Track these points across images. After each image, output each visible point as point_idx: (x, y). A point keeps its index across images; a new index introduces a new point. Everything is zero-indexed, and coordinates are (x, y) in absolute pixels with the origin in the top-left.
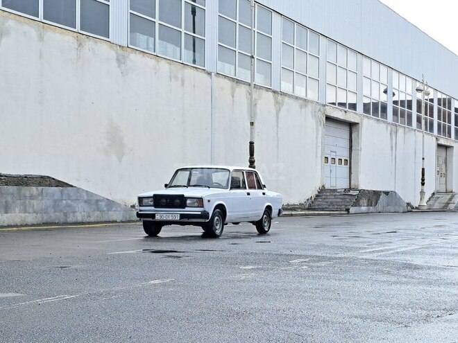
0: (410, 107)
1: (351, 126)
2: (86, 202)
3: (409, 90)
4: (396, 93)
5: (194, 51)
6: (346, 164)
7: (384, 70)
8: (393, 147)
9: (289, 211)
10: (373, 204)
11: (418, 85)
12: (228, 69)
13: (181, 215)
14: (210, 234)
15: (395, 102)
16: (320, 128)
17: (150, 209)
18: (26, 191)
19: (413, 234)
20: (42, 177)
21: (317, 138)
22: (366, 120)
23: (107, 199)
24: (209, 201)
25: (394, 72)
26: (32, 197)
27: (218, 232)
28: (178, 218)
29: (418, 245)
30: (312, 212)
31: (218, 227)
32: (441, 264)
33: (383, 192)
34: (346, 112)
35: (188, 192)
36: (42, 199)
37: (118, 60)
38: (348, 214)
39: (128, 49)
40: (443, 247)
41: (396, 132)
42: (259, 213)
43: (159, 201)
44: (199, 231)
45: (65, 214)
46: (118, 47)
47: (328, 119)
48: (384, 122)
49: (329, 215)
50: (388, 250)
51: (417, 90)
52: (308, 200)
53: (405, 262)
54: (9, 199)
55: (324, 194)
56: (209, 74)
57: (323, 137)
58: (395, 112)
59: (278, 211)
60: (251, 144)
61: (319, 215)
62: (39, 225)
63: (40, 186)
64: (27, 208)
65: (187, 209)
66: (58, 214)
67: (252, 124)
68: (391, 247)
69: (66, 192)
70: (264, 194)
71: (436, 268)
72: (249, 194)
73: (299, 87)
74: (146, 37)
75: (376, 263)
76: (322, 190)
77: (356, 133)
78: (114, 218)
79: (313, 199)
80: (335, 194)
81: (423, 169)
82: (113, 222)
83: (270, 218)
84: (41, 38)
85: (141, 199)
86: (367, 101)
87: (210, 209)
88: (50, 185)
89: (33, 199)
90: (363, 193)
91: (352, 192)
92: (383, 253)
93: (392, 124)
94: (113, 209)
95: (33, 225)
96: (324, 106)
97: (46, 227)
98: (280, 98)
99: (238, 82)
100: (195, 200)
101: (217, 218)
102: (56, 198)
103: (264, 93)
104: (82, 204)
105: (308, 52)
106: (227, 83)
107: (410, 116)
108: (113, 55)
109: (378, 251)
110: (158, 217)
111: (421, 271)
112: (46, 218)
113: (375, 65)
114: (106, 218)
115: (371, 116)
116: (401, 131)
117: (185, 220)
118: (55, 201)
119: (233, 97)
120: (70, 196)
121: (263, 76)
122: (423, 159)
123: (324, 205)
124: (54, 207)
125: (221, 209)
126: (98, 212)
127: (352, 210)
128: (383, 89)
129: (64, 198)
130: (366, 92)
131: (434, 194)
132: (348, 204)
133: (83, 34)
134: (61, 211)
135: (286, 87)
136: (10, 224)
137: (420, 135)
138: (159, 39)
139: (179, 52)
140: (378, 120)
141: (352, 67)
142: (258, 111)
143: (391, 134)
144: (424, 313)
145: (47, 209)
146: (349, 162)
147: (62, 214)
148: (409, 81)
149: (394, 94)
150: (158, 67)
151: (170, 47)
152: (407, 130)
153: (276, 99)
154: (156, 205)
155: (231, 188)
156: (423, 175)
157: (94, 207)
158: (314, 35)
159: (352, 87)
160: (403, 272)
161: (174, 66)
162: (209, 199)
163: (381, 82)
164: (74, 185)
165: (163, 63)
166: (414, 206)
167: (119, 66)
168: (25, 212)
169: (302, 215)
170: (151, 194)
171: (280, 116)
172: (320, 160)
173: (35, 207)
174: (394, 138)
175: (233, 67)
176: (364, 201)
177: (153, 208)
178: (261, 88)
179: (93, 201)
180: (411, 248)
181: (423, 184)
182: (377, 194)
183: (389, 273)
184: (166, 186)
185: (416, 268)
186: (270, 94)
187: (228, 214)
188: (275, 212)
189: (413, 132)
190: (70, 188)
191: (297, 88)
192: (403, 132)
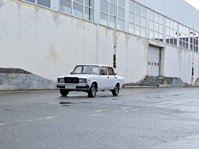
0: (187, 40)
1: (161, 48)
2: (38, 80)
3: (187, 33)
4: (181, 34)
5: (90, 14)
6: (158, 65)
7: (176, 24)
8: (180, 58)
9: (131, 86)
10: (170, 83)
11: (191, 31)
12: (104, 23)
13: (76, 86)
14: (90, 96)
15: (181, 38)
16: (146, 50)
17: (63, 84)
18: (10, 75)
19: (184, 97)
20: (17, 69)
21: (145, 54)
22: (167, 46)
23: (48, 79)
24: (89, 80)
25: (180, 25)
26: (12, 78)
27: (93, 94)
28: (75, 88)
29: (185, 102)
30: (142, 86)
31: (93, 92)
32: (193, 110)
33: (174, 78)
34: (158, 42)
35: (79, 76)
36: (17, 79)
37: (54, 17)
38: (158, 87)
39: (59, 13)
40: (196, 102)
41: (181, 52)
42: (113, 86)
43: (67, 80)
44: (86, 94)
45: (28, 86)
46: (54, 12)
47: (150, 45)
48: (175, 47)
49: (150, 88)
50: (170, 104)
51: (190, 33)
52: (140, 81)
53: (176, 109)
54: (2, 79)
56: (96, 24)
57: (147, 54)
58: (180, 42)
59: (122, 85)
60: (114, 56)
61: (145, 88)
62: (16, 90)
63: (17, 73)
64: (11, 83)
65: (79, 84)
66: (25, 86)
67: (115, 47)
68: (172, 102)
69: (28, 76)
70: (116, 77)
71: (190, 112)
72: (108, 77)
73: (137, 31)
74: (67, 8)
75: (162, 109)
76: (147, 77)
78: (51, 88)
79: (143, 81)
80: (152, 78)
81: (193, 68)
82: (50, 90)
83: (118, 89)
84: (19, 7)
85: (59, 79)
86: (168, 38)
87: (90, 84)
88: (21, 73)
89: (13, 79)
90: (165, 78)
91: (160, 78)
92: (167, 105)
93: (179, 48)
94: (50, 84)
95: (13, 91)
96: (148, 39)
97: (19, 91)
98: (128, 35)
99: (109, 28)
100: (83, 80)
101: (93, 88)
102: (24, 78)
103: (121, 33)
104: (36, 81)
105: (141, 15)
106: (104, 28)
107: (187, 44)
108: (52, 15)
109: (165, 104)
110: (66, 87)
111: (182, 114)
112: (19, 87)
113: (172, 21)
114: (47, 88)
115: (170, 44)
116: (183, 51)
117: (79, 89)
118: (24, 80)
119: (107, 35)
120: (30, 78)
121: (120, 26)
122: (193, 63)
123: (148, 83)
124: (23, 83)
125: (95, 84)
126: (43, 85)
127: (160, 86)
128: (175, 32)
129: (28, 79)
130: (167, 33)
131: (198, 79)
133: (38, 6)
134: (26, 84)
135: (131, 31)
136: (2, 90)
137: (191, 53)
138: (73, 9)
139: (82, 15)
140: (173, 46)
141: (161, 22)
142: (118, 41)
143: (178, 52)
144: (176, 135)
145: (20, 83)
146: (159, 65)
148: (187, 29)
149: (180, 35)
150: (72, 21)
151: (78, 12)
152: (186, 50)
153: (126, 36)
154: (65, 82)
155: (100, 75)
156: (193, 71)
157: (41, 83)
158: (144, 8)
159: (161, 31)
160: (173, 114)
161: (80, 21)
162: (89, 79)
163: (174, 29)
164: (32, 73)
165: (75, 19)
166: (189, 84)
167: (55, 21)
168: (9, 84)
169: (137, 88)
170: (63, 77)
171: (128, 43)
172: (146, 64)
173: (14, 82)
174: (180, 54)
175: (107, 21)
176: (166, 82)
177: (64, 83)
178: (119, 31)
179: (42, 81)
180: (181, 103)
181: (193, 75)
182: (171, 79)
183: (166, 114)
184: (71, 73)
185: (181, 112)
186: (124, 34)
187: (98, 86)
188: (121, 86)
189: (188, 51)
190: (30, 74)
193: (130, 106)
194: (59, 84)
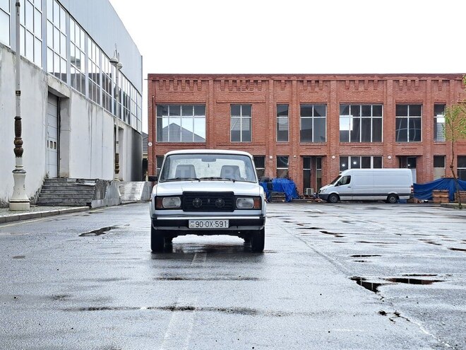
1: (59, 100)
8: (90, 129)
10: (103, 197)
21: (42, 114)
25: (89, 39)
28: (226, 226)
33: (108, 182)
34: (60, 83)
38: (91, 209)
41: (92, 111)
48: (83, 97)
52: (36, 192)
60: (18, 120)
65: (236, 212)
67: (18, 93)
76: (47, 180)
77: (66, 109)
79: (40, 191)
80: (65, 184)
81: (118, 155)
85: (159, 199)
90: (98, 184)
91: (88, 183)
93: (88, 100)
96: (47, 74)
103: (6, 53)
110: (192, 226)
115: (76, 90)
127: (93, 204)
132: (87, 197)
140: (79, 95)
143: (89, 112)
146: (57, 146)
156: (117, 161)
176: (98, 193)
178: (3, 47)
182: (105, 184)
192: (96, 110)
194: (160, 216)
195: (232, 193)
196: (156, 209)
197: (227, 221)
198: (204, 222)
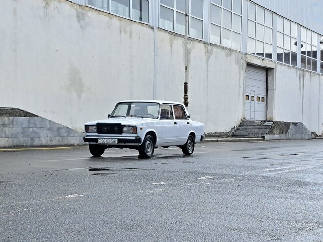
0: (315, 56)
1: (268, 71)
2: (49, 129)
3: (315, 43)
4: (304, 45)
5: (141, 10)
6: (263, 101)
7: (294, 26)
8: (301, 88)
9: (215, 138)
10: (284, 133)
11: (322, 39)
12: (168, 25)
13: (119, 140)
14: (143, 156)
15: (303, 53)
16: (242, 72)
17: (94, 135)
19: (310, 156)
20: (13, 109)
21: (239, 80)
22: (279, 66)
23: (67, 127)
24: (141, 129)
25: (302, 29)
26: (4, 125)
27: (149, 154)
28: (116, 142)
29: (312, 165)
30: (235, 139)
31: (149, 150)
33: (293, 123)
34: (263, 59)
35: (125, 121)
36: (13, 127)
37: (78, 16)
38: (263, 140)
39: (86, 8)
41: (304, 76)
42: (185, 138)
43: (102, 128)
44: (136, 153)
45: (32, 139)
46: (78, 6)
47: (249, 65)
48: (294, 68)
49: (248, 141)
50: (285, 169)
51: (321, 42)
52: (232, 129)
53: (296, 179)
55: (245, 124)
56: (152, 28)
57: (244, 80)
58: (303, 60)
59: (200, 137)
60: (186, 84)
61: (240, 141)
62: (11, 147)
63: (11, 116)
64: (1, 134)
65: (123, 135)
66: (26, 139)
67: (186, 68)
68: (289, 167)
69: (33, 121)
70: (188, 123)
71: (321, 185)
72: (175, 123)
75: (270, 180)
76: (244, 122)
77: (271, 76)
78: (72, 142)
79: (236, 128)
80: (253, 124)
82: (71, 145)
83: (193, 143)
85: (87, 127)
86: (280, 51)
87: (142, 135)
88: (19, 116)
89: (5, 127)
90: (276, 124)
91: (267, 123)
92: (281, 172)
93: (301, 69)
94: (71, 135)
95: (5, 147)
96: (246, 54)
97: (16, 149)
98: (209, 47)
99: (176, 35)
100: (130, 128)
101: (148, 142)
102: (24, 126)
103: (197, 44)
104: (46, 131)
105: (233, 12)
106: (167, 36)
107: (315, 63)
108: (74, 12)
109: (277, 170)
110: (100, 142)
111: (307, 188)
112: (16, 142)
113: (287, 23)
114: (65, 142)
116: (307, 75)
117: (122, 144)
118: (24, 128)
119: (171, 47)
120: (35, 124)
121: (196, 30)
123: (245, 134)
124: (22, 133)
125: (152, 135)
126: (59, 138)
127: (267, 137)
128: (294, 41)
129: (31, 126)
130: (280, 44)
132: (264, 132)
134: (28, 136)
135: (215, 39)
139: (127, 10)
140: (289, 66)
141: (268, 23)
142: (192, 58)
143: (299, 77)
144: (298, 226)
145: (17, 134)
146: (265, 100)
147: (29, 138)
148: (315, 35)
149: (302, 46)
150: (110, 23)
151: (121, 7)
152: (312, 74)
153: (206, 49)
154: (99, 132)
157: (55, 133)
159: (268, 40)
160: (292, 188)
161: (124, 22)
162: (142, 127)
163: (292, 36)
164: (39, 116)
165: (115, 19)
166: (318, 135)
167: (79, 22)
169: (226, 141)
170: (95, 123)
171: (209, 62)
172: (242, 98)
173: (7, 133)
174: (302, 80)
175: (172, 23)
176: (277, 130)
177: (96, 134)
178: (194, 40)
179: (56, 129)
180: (305, 168)
182: (287, 125)
183: (279, 189)
184: (109, 116)
185: (305, 184)
186: (202, 45)
187: (157, 139)
188: (198, 138)
189: (317, 76)
190: (36, 118)
191: (223, 40)
192: (309, 76)
193: (214, 174)
194: (87, 136)
195: (120, 124)
196: (86, 132)
197: (117, 140)
198: (106, 140)
